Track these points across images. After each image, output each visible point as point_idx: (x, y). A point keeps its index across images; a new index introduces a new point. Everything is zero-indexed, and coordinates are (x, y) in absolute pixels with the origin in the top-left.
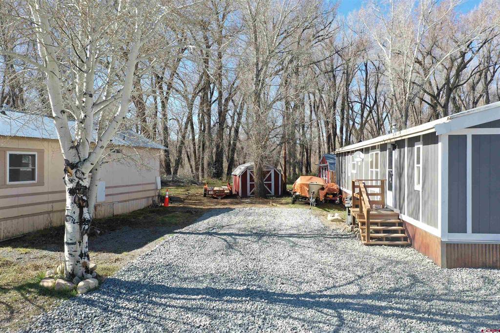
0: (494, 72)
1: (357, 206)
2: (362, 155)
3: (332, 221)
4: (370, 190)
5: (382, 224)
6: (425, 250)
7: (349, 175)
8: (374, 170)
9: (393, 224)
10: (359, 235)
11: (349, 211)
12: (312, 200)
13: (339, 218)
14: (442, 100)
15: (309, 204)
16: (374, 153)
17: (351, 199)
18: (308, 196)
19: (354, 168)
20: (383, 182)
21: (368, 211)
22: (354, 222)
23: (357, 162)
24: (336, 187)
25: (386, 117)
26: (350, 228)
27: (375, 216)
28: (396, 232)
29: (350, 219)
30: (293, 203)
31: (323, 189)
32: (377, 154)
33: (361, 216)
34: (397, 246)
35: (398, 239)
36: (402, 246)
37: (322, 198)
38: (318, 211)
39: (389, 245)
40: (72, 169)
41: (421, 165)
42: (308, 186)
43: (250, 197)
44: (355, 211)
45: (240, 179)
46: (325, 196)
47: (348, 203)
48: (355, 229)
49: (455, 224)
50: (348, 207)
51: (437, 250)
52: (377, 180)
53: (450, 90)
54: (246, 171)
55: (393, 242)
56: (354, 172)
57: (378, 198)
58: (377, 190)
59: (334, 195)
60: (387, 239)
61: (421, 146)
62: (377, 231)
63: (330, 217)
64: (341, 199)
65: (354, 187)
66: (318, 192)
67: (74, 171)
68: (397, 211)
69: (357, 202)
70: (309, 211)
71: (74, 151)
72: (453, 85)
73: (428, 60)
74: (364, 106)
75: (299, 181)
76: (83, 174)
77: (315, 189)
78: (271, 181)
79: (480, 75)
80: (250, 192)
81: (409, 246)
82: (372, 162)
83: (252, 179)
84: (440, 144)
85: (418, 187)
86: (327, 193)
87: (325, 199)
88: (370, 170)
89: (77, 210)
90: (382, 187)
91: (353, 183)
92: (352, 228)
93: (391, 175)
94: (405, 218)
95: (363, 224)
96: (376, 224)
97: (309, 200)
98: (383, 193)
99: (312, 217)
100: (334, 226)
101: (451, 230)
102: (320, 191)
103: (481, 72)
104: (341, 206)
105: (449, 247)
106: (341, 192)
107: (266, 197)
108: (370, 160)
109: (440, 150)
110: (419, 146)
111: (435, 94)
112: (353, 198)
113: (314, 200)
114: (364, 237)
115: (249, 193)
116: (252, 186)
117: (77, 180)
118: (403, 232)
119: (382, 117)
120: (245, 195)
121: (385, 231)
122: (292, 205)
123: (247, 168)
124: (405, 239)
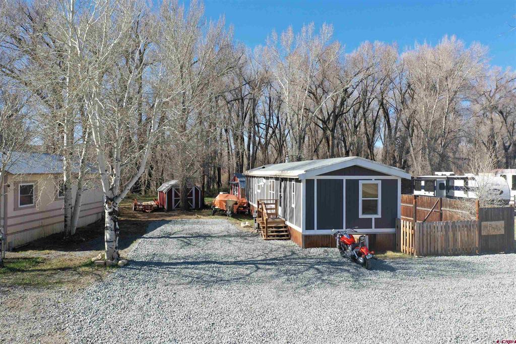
0: (369, 104)
1: (260, 217)
2: (264, 180)
3: (244, 227)
4: (269, 207)
5: (275, 227)
6: (296, 240)
7: (256, 193)
8: (272, 192)
9: (282, 227)
10: (262, 234)
11: (256, 220)
12: (229, 212)
13: (249, 225)
14: (331, 125)
15: (226, 215)
16: (272, 181)
17: (256, 212)
18: (225, 210)
19: (259, 189)
20: (276, 201)
21: (267, 220)
22: (258, 227)
23: (261, 185)
24: (245, 201)
25: (288, 134)
26: (256, 231)
27: (271, 223)
28: (282, 231)
29: (256, 225)
30: (213, 215)
31: (236, 204)
32: (273, 182)
33: (263, 223)
34: (282, 239)
35: (283, 236)
36: (285, 240)
37: (235, 210)
38: (234, 220)
39: (278, 240)
40: (111, 201)
41: (294, 193)
42: (226, 202)
43: (175, 210)
44: (259, 220)
45: (166, 195)
46: (238, 209)
47: (255, 215)
48: (259, 232)
49: (309, 225)
50: (255, 218)
51: (300, 239)
52: (273, 200)
53: (336, 117)
54: (171, 189)
55: (281, 237)
56: (259, 191)
57: (274, 211)
58: (273, 206)
59: (244, 208)
60: (277, 236)
61: (294, 182)
62: (272, 232)
63: (242, 225)
64: (249, 210)
65: (259, 204)
66: (233, 206)
67: (112, 203)
68: (284, 219)
69: (260, 215)
70: (226, 221)
71: (111, 192)
72: (338, 113)
73: (319, 91)
74: (268, 127)
75: (218, 198)
76: (117, 204)
77: (230, 204)
78: (192, 196)
79: (360, 105)
80: (175, 205)
81: (290, 239)
82: (270, 186)
83: (176, 195)
84: (302, 183)
85: (293, 206)
86: (239, 207)
87: (237, 211)
88: (269, 191)
89: (113, 224)
90: (276, 204)
91: (258, 202)
92: (258, 231)
93: (281, 197)
94: (288, 223)
95: (264, 227)
96: (272, 227)
97: (226, 212)
98: (276, 208)
99: (230, 225)
100: (246, 229)
101: (307, 229)
102: (234, 205)
103: (360, 102)
104: (249, 216)
105: (306, 238)
106: (249, 205)
107: (190, 210)
108: (269, 184)
109: (302, 186)
110: (293, 182)
111: (326, 119)
112: (258, 212)
113: (230, 212)
114: (264, 235)
115: (174, 207)
116: (176, 201)
117: (113, 207)
118: (286, 231)
119: (284, 134)
120: (170, 209)
121: (276, 232)
122: (213, 217)
123: (173, 186)
124: (287, 236)
